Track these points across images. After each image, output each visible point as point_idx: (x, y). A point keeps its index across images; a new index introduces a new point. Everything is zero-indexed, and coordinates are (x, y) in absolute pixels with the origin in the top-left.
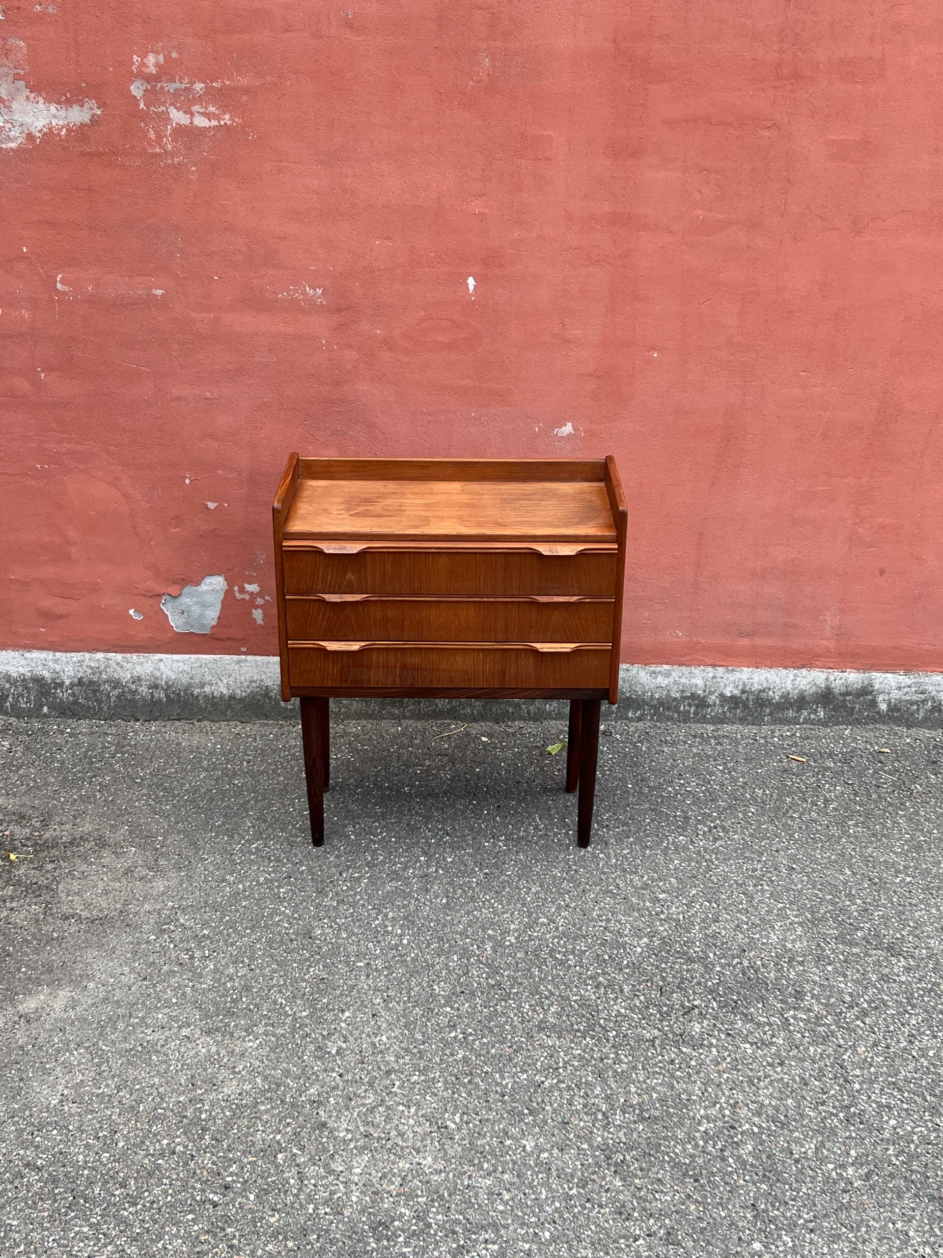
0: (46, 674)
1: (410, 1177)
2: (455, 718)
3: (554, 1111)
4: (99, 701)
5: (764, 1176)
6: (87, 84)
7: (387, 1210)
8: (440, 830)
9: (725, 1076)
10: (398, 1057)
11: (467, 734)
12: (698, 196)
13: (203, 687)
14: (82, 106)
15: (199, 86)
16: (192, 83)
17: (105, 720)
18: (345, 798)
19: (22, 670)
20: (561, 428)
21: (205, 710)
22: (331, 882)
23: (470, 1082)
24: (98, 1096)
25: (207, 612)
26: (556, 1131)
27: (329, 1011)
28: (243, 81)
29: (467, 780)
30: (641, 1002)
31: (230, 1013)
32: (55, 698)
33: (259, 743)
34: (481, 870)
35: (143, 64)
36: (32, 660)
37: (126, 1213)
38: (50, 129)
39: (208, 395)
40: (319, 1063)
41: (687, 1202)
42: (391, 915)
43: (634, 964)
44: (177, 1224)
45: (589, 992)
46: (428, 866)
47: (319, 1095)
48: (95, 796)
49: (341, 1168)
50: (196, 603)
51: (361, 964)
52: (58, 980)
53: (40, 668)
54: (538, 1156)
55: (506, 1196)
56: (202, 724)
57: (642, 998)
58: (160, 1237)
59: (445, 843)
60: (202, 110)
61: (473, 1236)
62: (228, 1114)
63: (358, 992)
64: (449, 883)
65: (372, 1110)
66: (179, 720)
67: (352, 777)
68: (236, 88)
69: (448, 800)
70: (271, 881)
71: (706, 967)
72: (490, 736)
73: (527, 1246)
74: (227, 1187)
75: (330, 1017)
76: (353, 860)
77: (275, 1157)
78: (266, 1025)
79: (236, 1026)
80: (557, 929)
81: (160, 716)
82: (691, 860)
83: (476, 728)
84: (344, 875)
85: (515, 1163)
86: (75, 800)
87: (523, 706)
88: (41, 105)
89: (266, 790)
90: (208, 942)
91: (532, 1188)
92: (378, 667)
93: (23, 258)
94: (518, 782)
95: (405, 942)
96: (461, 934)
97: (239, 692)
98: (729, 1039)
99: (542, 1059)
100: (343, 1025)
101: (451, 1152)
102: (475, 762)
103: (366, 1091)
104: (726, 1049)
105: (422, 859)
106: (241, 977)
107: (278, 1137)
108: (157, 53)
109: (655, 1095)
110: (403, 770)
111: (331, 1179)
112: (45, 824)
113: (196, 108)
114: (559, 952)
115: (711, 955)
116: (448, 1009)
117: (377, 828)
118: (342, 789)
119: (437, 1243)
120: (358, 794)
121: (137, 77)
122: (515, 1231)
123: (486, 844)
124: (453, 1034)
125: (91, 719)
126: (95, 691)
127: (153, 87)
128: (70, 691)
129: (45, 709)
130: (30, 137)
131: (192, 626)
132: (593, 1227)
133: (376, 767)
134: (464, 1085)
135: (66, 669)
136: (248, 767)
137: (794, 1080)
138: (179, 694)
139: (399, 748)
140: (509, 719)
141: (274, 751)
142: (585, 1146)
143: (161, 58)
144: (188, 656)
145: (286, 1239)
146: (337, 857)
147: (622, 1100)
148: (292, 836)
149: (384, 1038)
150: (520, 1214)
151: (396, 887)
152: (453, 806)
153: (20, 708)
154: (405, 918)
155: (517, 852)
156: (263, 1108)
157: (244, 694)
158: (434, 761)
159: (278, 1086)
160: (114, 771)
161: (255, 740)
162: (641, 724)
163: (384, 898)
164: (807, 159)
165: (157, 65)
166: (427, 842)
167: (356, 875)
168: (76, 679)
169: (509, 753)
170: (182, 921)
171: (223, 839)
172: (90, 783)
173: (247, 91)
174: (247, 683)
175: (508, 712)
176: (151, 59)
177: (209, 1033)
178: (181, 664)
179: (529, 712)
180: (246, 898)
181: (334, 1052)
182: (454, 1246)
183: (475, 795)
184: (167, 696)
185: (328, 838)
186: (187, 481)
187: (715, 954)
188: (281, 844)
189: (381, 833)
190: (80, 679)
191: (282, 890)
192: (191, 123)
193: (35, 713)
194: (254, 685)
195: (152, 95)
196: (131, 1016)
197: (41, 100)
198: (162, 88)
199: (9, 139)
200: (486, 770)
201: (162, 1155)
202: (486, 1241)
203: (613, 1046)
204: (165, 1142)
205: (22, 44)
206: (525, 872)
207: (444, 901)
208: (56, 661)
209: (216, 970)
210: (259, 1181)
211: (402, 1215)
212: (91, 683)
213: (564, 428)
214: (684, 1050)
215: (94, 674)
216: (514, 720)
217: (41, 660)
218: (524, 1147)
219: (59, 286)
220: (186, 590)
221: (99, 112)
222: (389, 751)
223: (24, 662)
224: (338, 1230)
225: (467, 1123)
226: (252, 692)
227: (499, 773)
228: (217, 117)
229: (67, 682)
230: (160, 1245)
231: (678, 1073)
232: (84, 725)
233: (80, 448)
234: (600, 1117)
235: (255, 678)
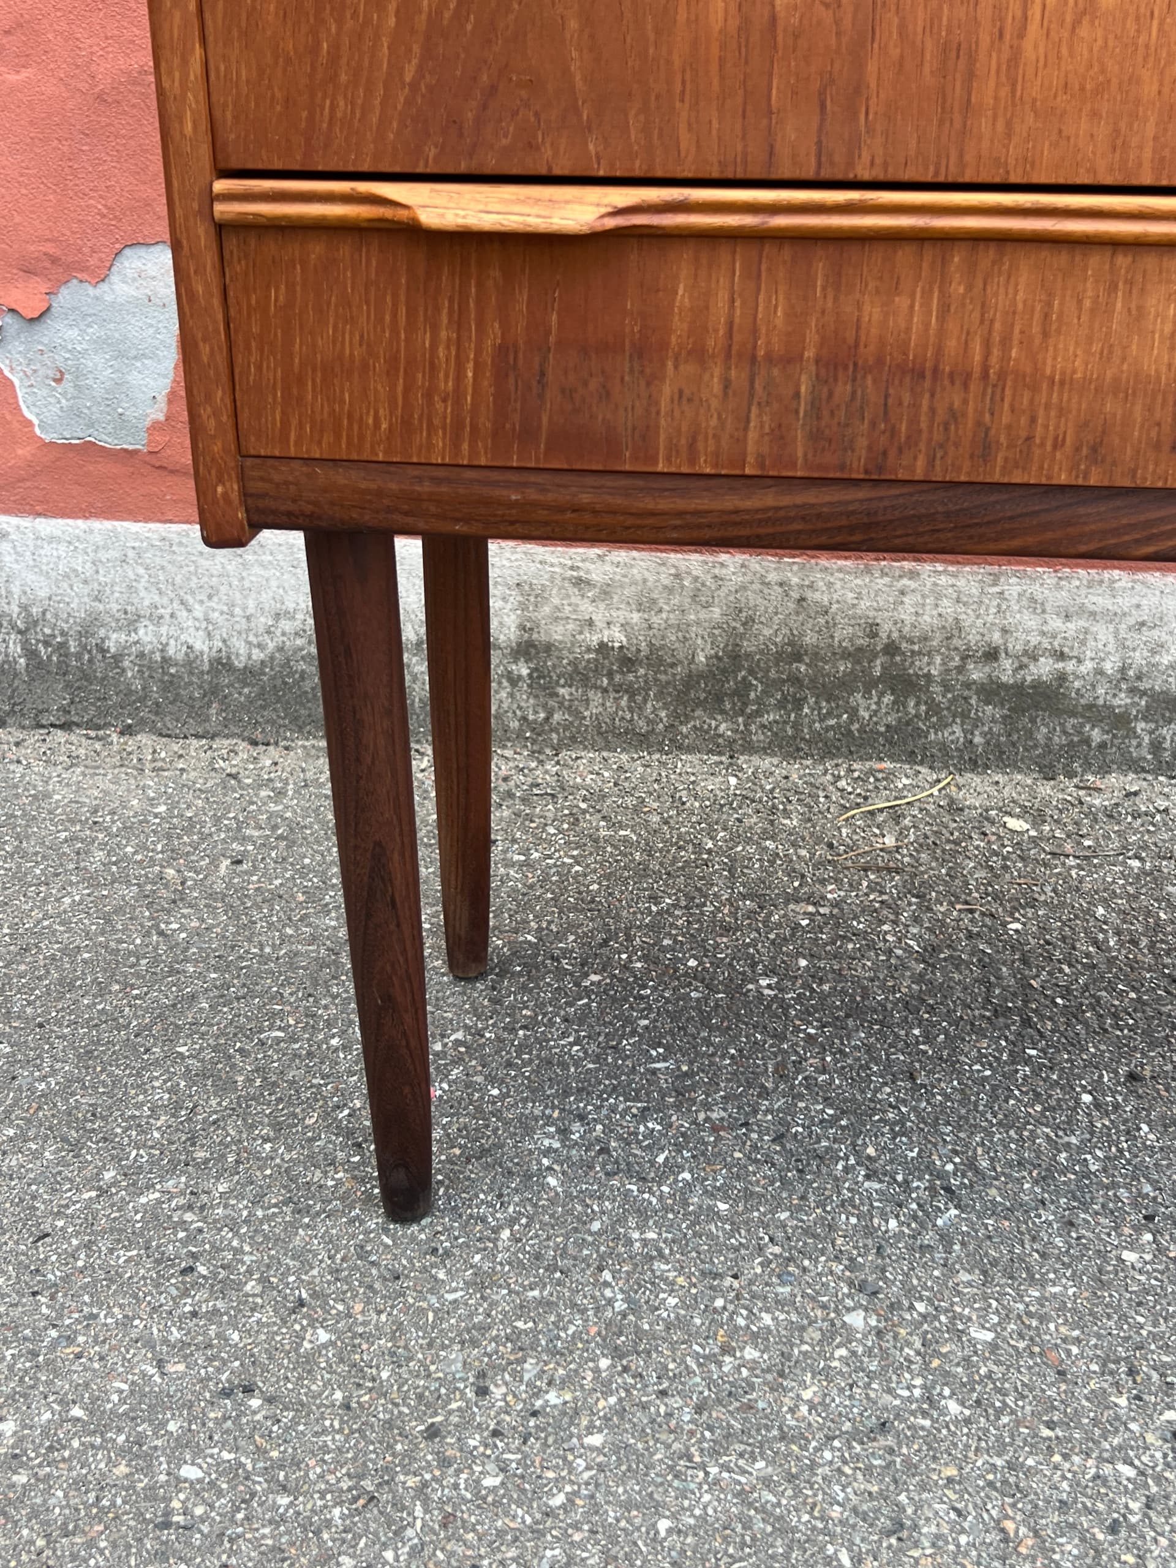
2: (911, 758)
8: (915, 1169)
11: (954, 808)
13: (132, 622)
18: (540, 1006)
21: (143, 699)
22: (433, 1432)
25: (134, 378)
46: (890, 1368)
50: (101, 344)
56: (131, 743)
59: (946, 1239)
64: (1005, 1489)
66: (66, 726)
67: (571, 927)
69: (928, 1039)
72: (1038, 818)
76: (547, 1304)
81: (12, 712)
83: (981, 788)
84: (497, 1392)
87: (1140, 726)
89: (264, 959)
92: (699, 354)
97: (239, 646)
102: (997, 897)
105: (856, 1320)
110: (751, 914)
117: (655, 1147)
118: (532, 969)
120: (588, 993)
123: (1129, 1256)
131: (91, 425)
133: (655, 899)
138: (63, 645)
139: (734, 839)
140: (1087, 766)
144: (80, 522)
146: (481, 1283)
148: (311, 1161)
151: (742, 1495)
152: (954, 1068)
157: (257, 655)
158: (854, 886)
161: (281, 793)
166: (870, 1231)
167: (553, 1398)
169: (1111, 874)
171: (37, 1155)
174: (264, 621)
175: (1087, 741)
178: (62, 547)
179: (1156, 747)
183: (1027, 1022)
184: (31, 654)
185: (453, 1180)
188: (257, 1201)
189: (672, 1168)
191: (190, 1472)
194: (286, 625)
200: (1044, 929)
216: (1104, 770)
220: (68, 296)
222: (699, 847)
226: (280, 649)
227: (1095, 943)
235: (291, 606)
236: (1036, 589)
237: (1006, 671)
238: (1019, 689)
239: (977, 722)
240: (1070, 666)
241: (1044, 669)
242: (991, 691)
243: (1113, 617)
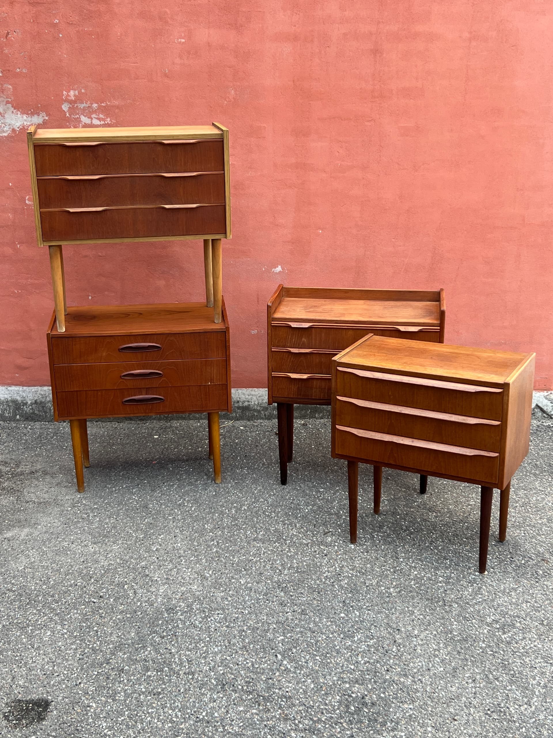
0: (19, 398)
1: (186, 593)
2: (228, 419)
3: (256, 570)
4: (46, 412)
5: (351, 591)
6: (41, 105)
7: (174, 604)
9: (339, 556)
10: (185, 552)
11: (233, 426)
12: (337, 154)
14: (39, 115)
15: (95, 105)
16: (92, 104)
17: (48, 422)
19: (6, 396)
20: (275, 268)
22: (159, 487)
23: (218, 560)
24: (42, 566)
26: (256, 576)
27: (154, 535)
28: (116, 103)
29: (231, 446)
30: (304, 530)
31: (105, 536)
32: (23, 411)
33: (127, 431)
34: (233, 481)
35: (68, 95)
36: (11, 391)
37: (53, 606)
38: (23, 127)
39: (100, 254)
40: (147, 554)
41: (313, 600)
42: (187, 499)
43: (303, 516)
44: (77, 609)
45: (280, 527)
47: (146, 565)
48: (43, 454)
49: (154, 590)
51: (171, 518)
52: (24, 525)
53: (16, 395)
54: (246, 585)
55: (230, 599)
56: (98, 423)
57: (305, 528)
58: (68, 614)
60: (96, 117)
61: (213, 612)
62: (103, 572)
63: (168, 528)
65: (171, 570)
68: (113, 106)
70: (129, 487)
71: (338, 517)
72: (245, 427)
73: (237, 615)
74: (101, 597)
75: (154, 537)
76: (170, 478)
77: (124, 586)
78: (123, 540)
79: (109, 541)
80: (268, 503)
82: (339, 476)
83: (238, 423)
84: (165, 484)
85: (235, 588)
86: (33, 456)
87: (262, 412)
88: (19, 115)
90: (97, 510)
91: (242, 596)
93: (9, 188)
94: (257, 446)
95: (193, 509)
96: (221, 506)
98: (344, 543)
99: (253, 551)
100: (160, 540)
101: (206, 584)
102: (236, 437)
103: (168, 563)
104: (342, 547)
106: (112, 523)
107: (126, 580)
108: (75, 90)
109: (305, 563)
111: (149, 594)
112: (18, 466)
113: (94, 116)
114: (268, 512)
115: (341, 512)
116: (211, 534)
117: (184, 465)
119: (195, 615)
121: (65, 101)
122: (232, 610)
123: (238, 471)
124: (212, 543)
125: (41, 422)
126: (43, 407)
127: (73, 106)
128: (30, 407)
129: (18, 417)
130: (14, 130)
132: (268, 609)
133: (185, 440)
134: (215, 561)
135: (29, 396)
136: (120, 441)
137: (372, 558)
139: (198, 432)
140: (255, 419)
141: (134, 435)
142: (269, 581)
143: (77, 92)
145: (127, 614)
147: (289, 565)
149: (179, 545)
150: (235, 605)
151: (191, 488)
153: (5, 416)
154: (194, 500)
155: (253, 474)
156: (119, 570)
159: (127, 562)
160: (52, 444)
161: (124, 430)
162: (322, 421)
163: (184, 493)
164: (389, 136)
165: (75, 95)
167: (171, 484)
168: (34, 401)
169: (253, 434)
170: (84, 502)
171: (106, 470)
172: (40, 449)
173: (118, 107)
175: (254, 415)
176: (72, 93)
177: (95, 543)
179: (265, 415)
180: (116, 493)
181: (154, 550)
182: (203, 615)
186: (90, 298)
187: (343, 512)
189: (185, 467)
190: (36, 401)
191: (134, 490)
192: (92, 123)
193: (12, 419)
195: (72, 110)
196: (58, 538)
197: (19, 113)
198: (77, 106)
199: (4, 132)
200: (241, 441)
201: (71, 586)
202: (218, 614)
203: (288, 546)
204: (73, 581)
205: (10, 87)
206: (255, 481)
207: (214, 493)
208: (24, 391)
209: (100, 521)
210: (116, 595)
211: (180, 606)
212: (41, 402)
213: (277, 268)
214: (322, 547)
215: (43, 398)
216: (257, 419)
217: (16, 391)
218: (240, 582)
219: (27, 202)
221: (47, 118)
222: (193, 434)
223: (7, 392)
224: (150, 610)
225: (215, 574)
227: (247, 442)
228: (104, 120)
229: (29, 402)
230: (69, 616)
231: (317, 556)
232: (38, 425)
233: (36, 282)
234: (278, 571)
236: (244, 392)
237: (241, 404)
238: (243, 407)
239: (237, 413)
240: (250, 403)
241: (246, 404)
242: (239, 408)
243: (255, 395)
